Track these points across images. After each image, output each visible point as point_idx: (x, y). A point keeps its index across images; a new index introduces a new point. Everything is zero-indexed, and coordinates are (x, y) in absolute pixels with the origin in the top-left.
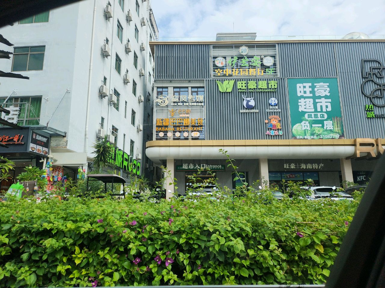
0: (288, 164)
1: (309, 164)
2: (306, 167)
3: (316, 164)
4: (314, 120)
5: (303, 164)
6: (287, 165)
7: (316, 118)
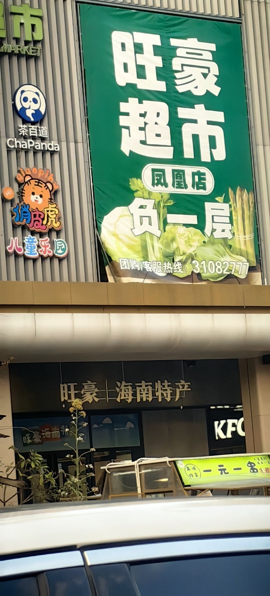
0: (72, 385)
1: (143, 383)
2: (134, 395)
3: (166, 383)
4: (172, 196)
5: (124, 383)
6: (69, 389)
7: (179, 186)
